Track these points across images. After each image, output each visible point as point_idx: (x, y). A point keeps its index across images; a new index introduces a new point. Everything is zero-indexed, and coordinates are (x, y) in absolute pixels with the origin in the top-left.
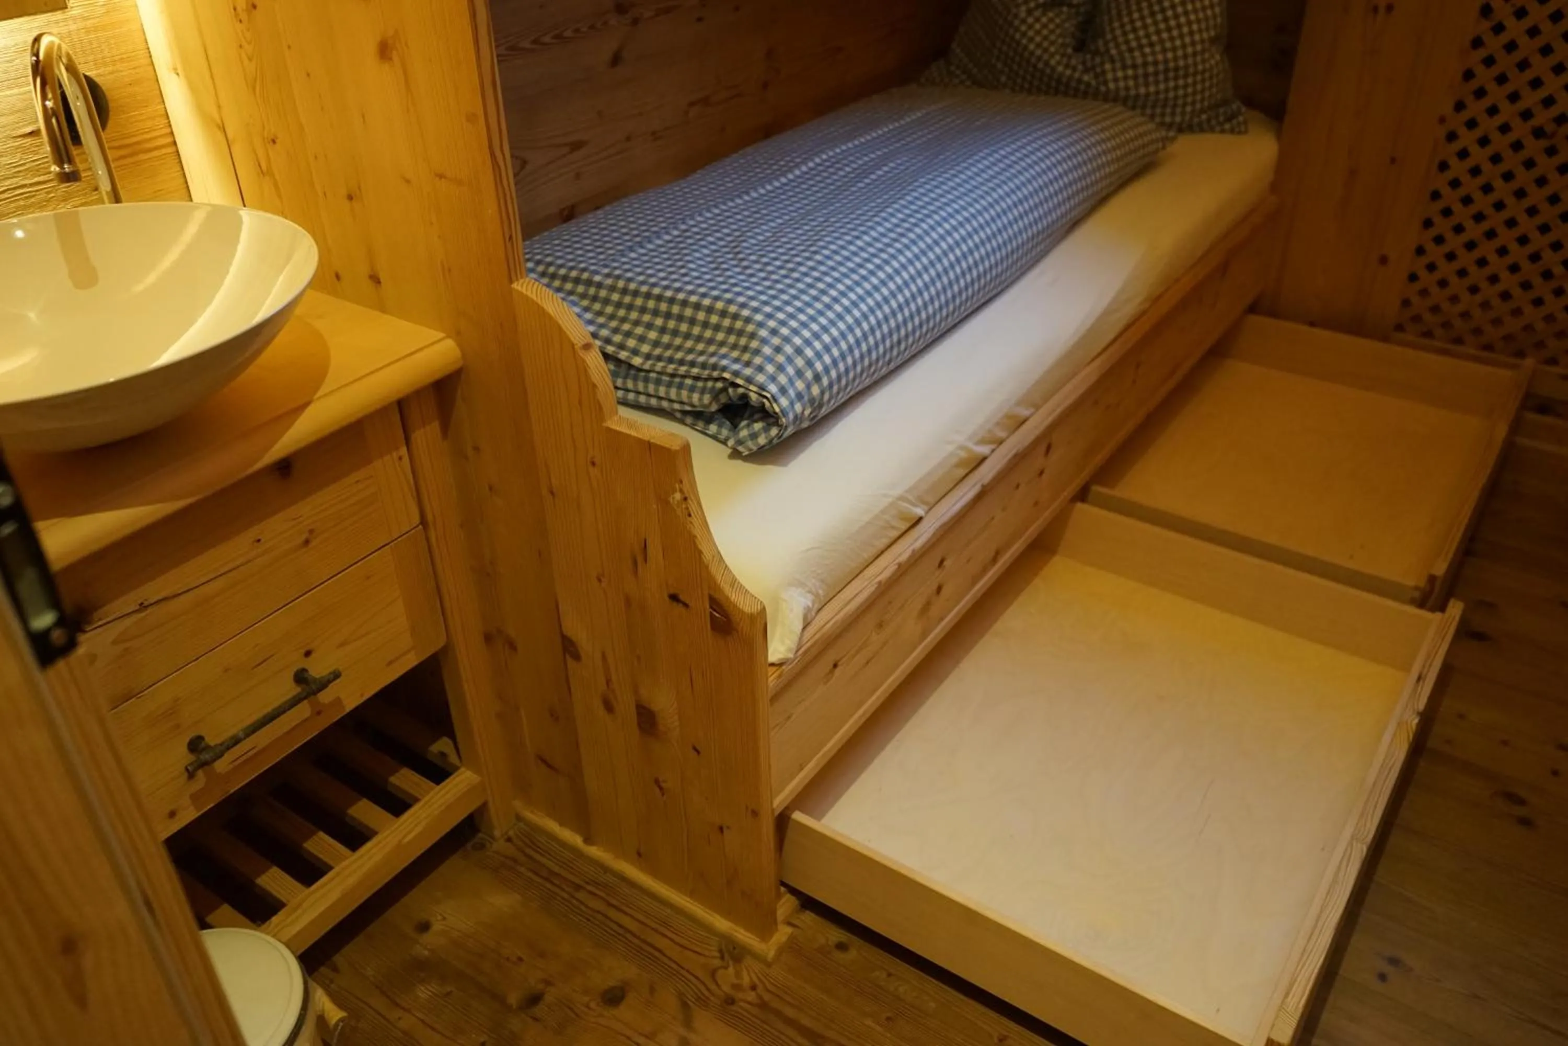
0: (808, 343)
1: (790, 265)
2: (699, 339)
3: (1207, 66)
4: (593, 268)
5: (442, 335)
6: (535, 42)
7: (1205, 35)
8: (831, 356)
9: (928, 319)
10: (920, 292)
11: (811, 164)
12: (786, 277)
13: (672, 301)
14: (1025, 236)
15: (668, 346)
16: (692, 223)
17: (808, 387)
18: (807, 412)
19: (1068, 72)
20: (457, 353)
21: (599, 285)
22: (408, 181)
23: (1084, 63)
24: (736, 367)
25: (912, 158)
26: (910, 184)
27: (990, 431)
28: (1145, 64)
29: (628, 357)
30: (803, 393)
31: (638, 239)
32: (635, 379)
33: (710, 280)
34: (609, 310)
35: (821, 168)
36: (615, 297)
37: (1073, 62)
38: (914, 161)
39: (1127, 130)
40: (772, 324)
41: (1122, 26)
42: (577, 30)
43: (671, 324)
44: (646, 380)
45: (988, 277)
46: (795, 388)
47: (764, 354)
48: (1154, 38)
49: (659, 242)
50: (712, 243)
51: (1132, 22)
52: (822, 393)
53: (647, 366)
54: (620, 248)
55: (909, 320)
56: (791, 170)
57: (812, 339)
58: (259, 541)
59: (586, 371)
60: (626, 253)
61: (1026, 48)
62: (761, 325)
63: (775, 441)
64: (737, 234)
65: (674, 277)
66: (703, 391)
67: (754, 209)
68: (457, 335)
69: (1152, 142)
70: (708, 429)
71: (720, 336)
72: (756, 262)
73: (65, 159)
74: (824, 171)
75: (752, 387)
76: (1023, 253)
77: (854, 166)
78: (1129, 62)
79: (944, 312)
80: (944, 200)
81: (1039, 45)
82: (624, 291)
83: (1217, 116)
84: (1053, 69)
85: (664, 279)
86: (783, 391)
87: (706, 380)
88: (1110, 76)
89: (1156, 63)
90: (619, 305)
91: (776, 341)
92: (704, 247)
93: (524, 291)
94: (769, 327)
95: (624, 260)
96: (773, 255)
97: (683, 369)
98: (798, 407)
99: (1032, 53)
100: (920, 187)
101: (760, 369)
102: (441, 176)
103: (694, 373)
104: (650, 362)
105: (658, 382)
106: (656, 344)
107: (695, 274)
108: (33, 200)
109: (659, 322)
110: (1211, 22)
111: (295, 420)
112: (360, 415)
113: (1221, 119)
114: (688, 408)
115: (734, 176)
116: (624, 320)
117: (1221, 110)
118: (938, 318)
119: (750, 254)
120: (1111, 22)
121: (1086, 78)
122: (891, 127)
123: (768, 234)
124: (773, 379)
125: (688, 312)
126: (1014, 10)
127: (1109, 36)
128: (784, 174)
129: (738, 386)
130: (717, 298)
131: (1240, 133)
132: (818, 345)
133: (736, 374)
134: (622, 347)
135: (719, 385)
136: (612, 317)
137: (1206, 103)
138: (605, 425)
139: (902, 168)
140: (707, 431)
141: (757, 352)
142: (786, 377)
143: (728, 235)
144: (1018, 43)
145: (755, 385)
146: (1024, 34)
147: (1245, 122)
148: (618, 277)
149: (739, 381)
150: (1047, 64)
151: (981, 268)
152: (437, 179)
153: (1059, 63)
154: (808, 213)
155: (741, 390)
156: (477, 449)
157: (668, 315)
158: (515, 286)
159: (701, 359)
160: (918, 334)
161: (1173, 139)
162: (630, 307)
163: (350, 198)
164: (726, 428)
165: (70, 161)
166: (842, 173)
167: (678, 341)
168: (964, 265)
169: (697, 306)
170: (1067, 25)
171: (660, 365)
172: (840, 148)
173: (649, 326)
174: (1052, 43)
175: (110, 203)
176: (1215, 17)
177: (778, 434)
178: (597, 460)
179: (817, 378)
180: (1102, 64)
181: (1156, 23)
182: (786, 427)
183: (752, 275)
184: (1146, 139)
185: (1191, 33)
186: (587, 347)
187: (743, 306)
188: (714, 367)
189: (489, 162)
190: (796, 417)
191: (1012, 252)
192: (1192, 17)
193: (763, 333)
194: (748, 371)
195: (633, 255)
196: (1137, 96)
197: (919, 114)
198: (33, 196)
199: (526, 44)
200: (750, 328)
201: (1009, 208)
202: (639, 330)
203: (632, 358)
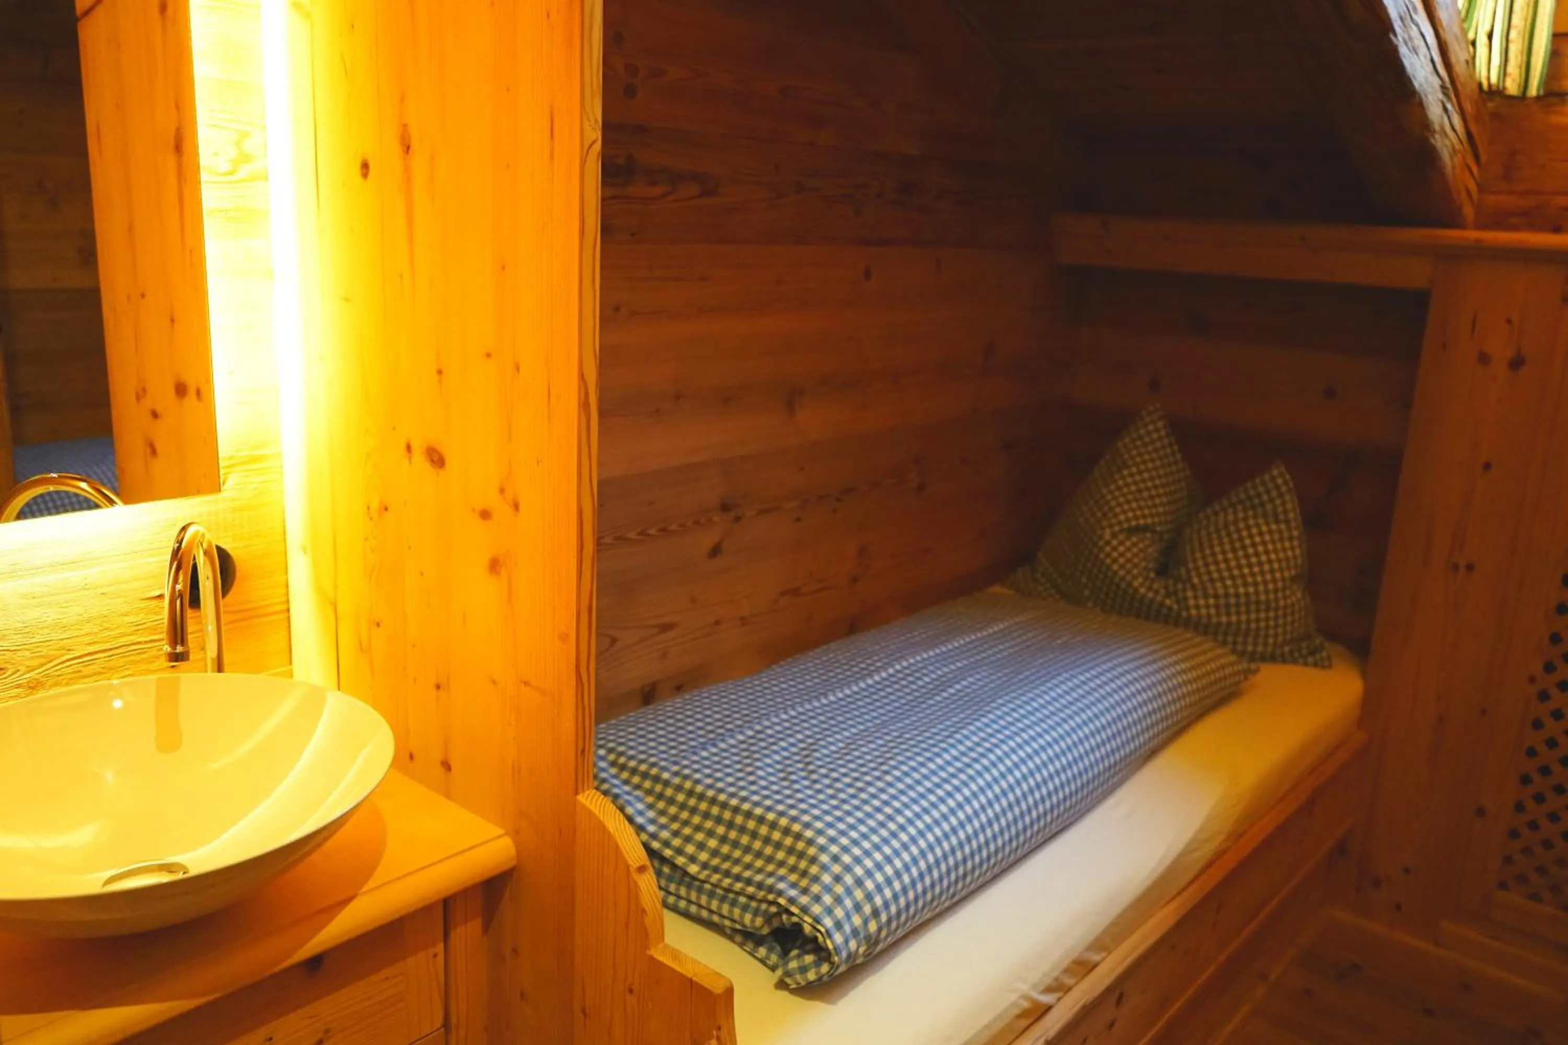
0: (869, 873)
1: (859, 784)
2: (759, 855)
3: (1289, 602)
4: (663, 763)
5: (501, 832)
6: (642, 533)
7: (1286, 574)
8: (893, 889)
9: (996, 852)
10: (990, 823)
11: (891, 671)
12: (853, 796)
13: (736, 810)
14: (1101, 766)
15: (727, 858)
16: (767, 723)
17: (866, 922)
18: (861, 950)
19: (1151, 595)
20: (513, 851)
21: (666, 783)
22: (494, 682)
23: (1166, 588)
24: (793, 893)
25: (991, 674)
26: (988, 704)
27: (1056, 979)
28: (1227, 595)
29: (684, 864)
30: (859, 929)
31: (712, 736)
32: (689, 887)
33: (777, 792)
34: (673, 810)
35: (900, 675)
36: (681, 797)
37: (1155, 586)
38: (994, 677)
39: (1207, 662)
40: (834, 849)
41: (1204, 557)
42: (682, 525)
43: (733, 834)
44: (700, 890)
45: (1062, 808)
46: (852, 924)
47: (822, 882)
48: (1236, 572)
49: (732, 742)
50: (784, 749)
51: (1214, 554)
52: (880, 930)
53: (702, 876)
54: (693, 743)
55: (976, 852)
56: (870, 675)
57: (874, 870)
58: (271, 1039)
59: (637, 894)
60: (697, 750)
61: (1109, 567)
62: (823, 849)
63: (825, 978)
64: (810, 741)
65: (742, 783)
66: (756, 913)
67: (830, 715)
68: (515, 834)
69: (1234, 674)
70: (757, 952)
71: (780, 855)
72: (826, 776)
73: (179, 640)
74: (903, 679)
75: (807, 918)
76: (1099, 784)
77: (934, 676)
78: (1211, 592)
79: (1014, 844)
80: (1020, 725)
81: (1122, 567)
82: (690, 793)
83: (1300, 649)
84: (1136, 590)
85: (731, 785)
86: (838, 925)
87: (761, 901)
88: (1191, 602)
89: (1237, 595)
90: (683, 807)
91: (837, 869)
92: (776, 752)
93: (588, 804)
94: (831, 852)
95: (696, 758)
96: (843, 770)
97: (738, 886)
98: (853, 944)
99: (1115, 573)
100: (997, 708)
101: (817, 899)
102: (526, 683)
103: (748, 891)
104: (706, 872)
105: (711, 895)
106: (715, 853)
107: (763, 783)
108: (143, 656)
109: (721, 830)
110: (1292, 563)
111: (337, 914)
112: (402, 913)
113: (1304, 652)
114: (738, 927)
115: (815, 675)
116: (686, 823)
117: (1304, 645)
118: (1007, 849)
119: (820, 767)
120: (1193, 553)
121: (1168, 602)
122: (973, 637)
123: (841, 745)
124: (829, 911)
125: (751, 824)
126: (1099, 532)
127: (1191, 566)
128: (863, 678)
129: (793, 914)
130: (781, 814)
131: (1323, 667)
132: (879, 877)
133: (792, 901)
134: (679, 851)
135: (773, 909)
136: (674, 818)
137: (1288, 637)
138: (649, 952)
139: (981, 683)
140: (756, 954)
141: (816, 879)
142: (844, 911)
143: (802, 741)
144: (1103, 562)
145: (810, 916)
146: (1108, 555)
147: (1329, 658)
148: (686, 777)
149: (794, 909)
150: (1130, 584)
151: (1054, 799)
152: (523, 685)
153: (1142, 585)
154: (884, 724)
155: (795, 919)
156: (515, 951)
157: (730, 825)
158: (581, 798)
159: (758, 878)
160: (985, 867)
161: (1256, 671)
162: (694, 811)
163: (438, 687)
164: (775, 954)
165: (183, 642)
166: (920, 683)
167: (737, 854)
168: (1037, 795)
169: (761, 820)
170: (1150, 550)
171: (716, 877)
172: (920, 655)
173: (711, 834)
174: (1135, 566)
175: (213, 671)
176: (1295, 557)
177: (829, 972)
178: (635, 987)
179: (876, 913)
180: (1184, 590)
181: (1237, 559)
182: (838, 967)
183: (819, 791)
184: (1228, 671)
185: (1272, 571)
186: (642, 869)
187: (807, 825)
188: (771, 889)
189: (573, 682)
190: (849, 956)
191: (1088, 783)
192: (1273, 556)
193: (824, 858)
194: (804, 900)
195: (705, 754)
196: (1219, 624)
197: (1001, 626)
198: (146, 652)
199: (632, 535)
200: (812, 851)
201: (1087, 737)
202: (700, 837)
203: (688, 866)
